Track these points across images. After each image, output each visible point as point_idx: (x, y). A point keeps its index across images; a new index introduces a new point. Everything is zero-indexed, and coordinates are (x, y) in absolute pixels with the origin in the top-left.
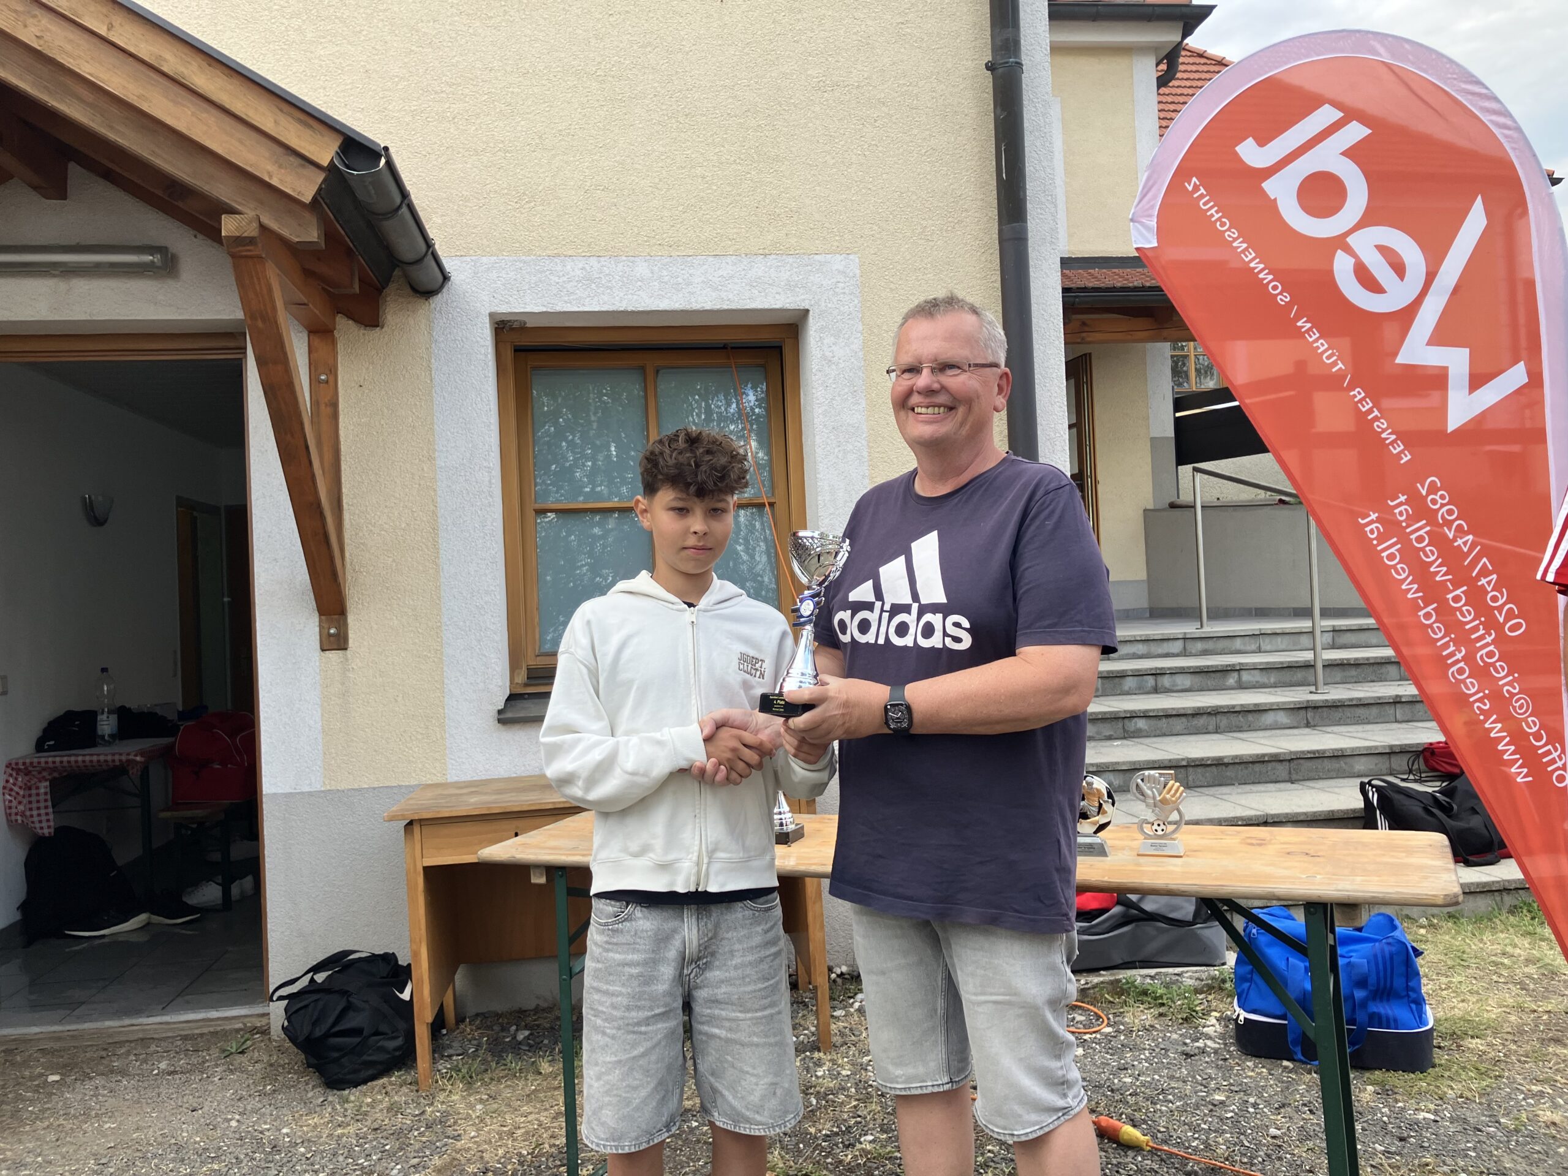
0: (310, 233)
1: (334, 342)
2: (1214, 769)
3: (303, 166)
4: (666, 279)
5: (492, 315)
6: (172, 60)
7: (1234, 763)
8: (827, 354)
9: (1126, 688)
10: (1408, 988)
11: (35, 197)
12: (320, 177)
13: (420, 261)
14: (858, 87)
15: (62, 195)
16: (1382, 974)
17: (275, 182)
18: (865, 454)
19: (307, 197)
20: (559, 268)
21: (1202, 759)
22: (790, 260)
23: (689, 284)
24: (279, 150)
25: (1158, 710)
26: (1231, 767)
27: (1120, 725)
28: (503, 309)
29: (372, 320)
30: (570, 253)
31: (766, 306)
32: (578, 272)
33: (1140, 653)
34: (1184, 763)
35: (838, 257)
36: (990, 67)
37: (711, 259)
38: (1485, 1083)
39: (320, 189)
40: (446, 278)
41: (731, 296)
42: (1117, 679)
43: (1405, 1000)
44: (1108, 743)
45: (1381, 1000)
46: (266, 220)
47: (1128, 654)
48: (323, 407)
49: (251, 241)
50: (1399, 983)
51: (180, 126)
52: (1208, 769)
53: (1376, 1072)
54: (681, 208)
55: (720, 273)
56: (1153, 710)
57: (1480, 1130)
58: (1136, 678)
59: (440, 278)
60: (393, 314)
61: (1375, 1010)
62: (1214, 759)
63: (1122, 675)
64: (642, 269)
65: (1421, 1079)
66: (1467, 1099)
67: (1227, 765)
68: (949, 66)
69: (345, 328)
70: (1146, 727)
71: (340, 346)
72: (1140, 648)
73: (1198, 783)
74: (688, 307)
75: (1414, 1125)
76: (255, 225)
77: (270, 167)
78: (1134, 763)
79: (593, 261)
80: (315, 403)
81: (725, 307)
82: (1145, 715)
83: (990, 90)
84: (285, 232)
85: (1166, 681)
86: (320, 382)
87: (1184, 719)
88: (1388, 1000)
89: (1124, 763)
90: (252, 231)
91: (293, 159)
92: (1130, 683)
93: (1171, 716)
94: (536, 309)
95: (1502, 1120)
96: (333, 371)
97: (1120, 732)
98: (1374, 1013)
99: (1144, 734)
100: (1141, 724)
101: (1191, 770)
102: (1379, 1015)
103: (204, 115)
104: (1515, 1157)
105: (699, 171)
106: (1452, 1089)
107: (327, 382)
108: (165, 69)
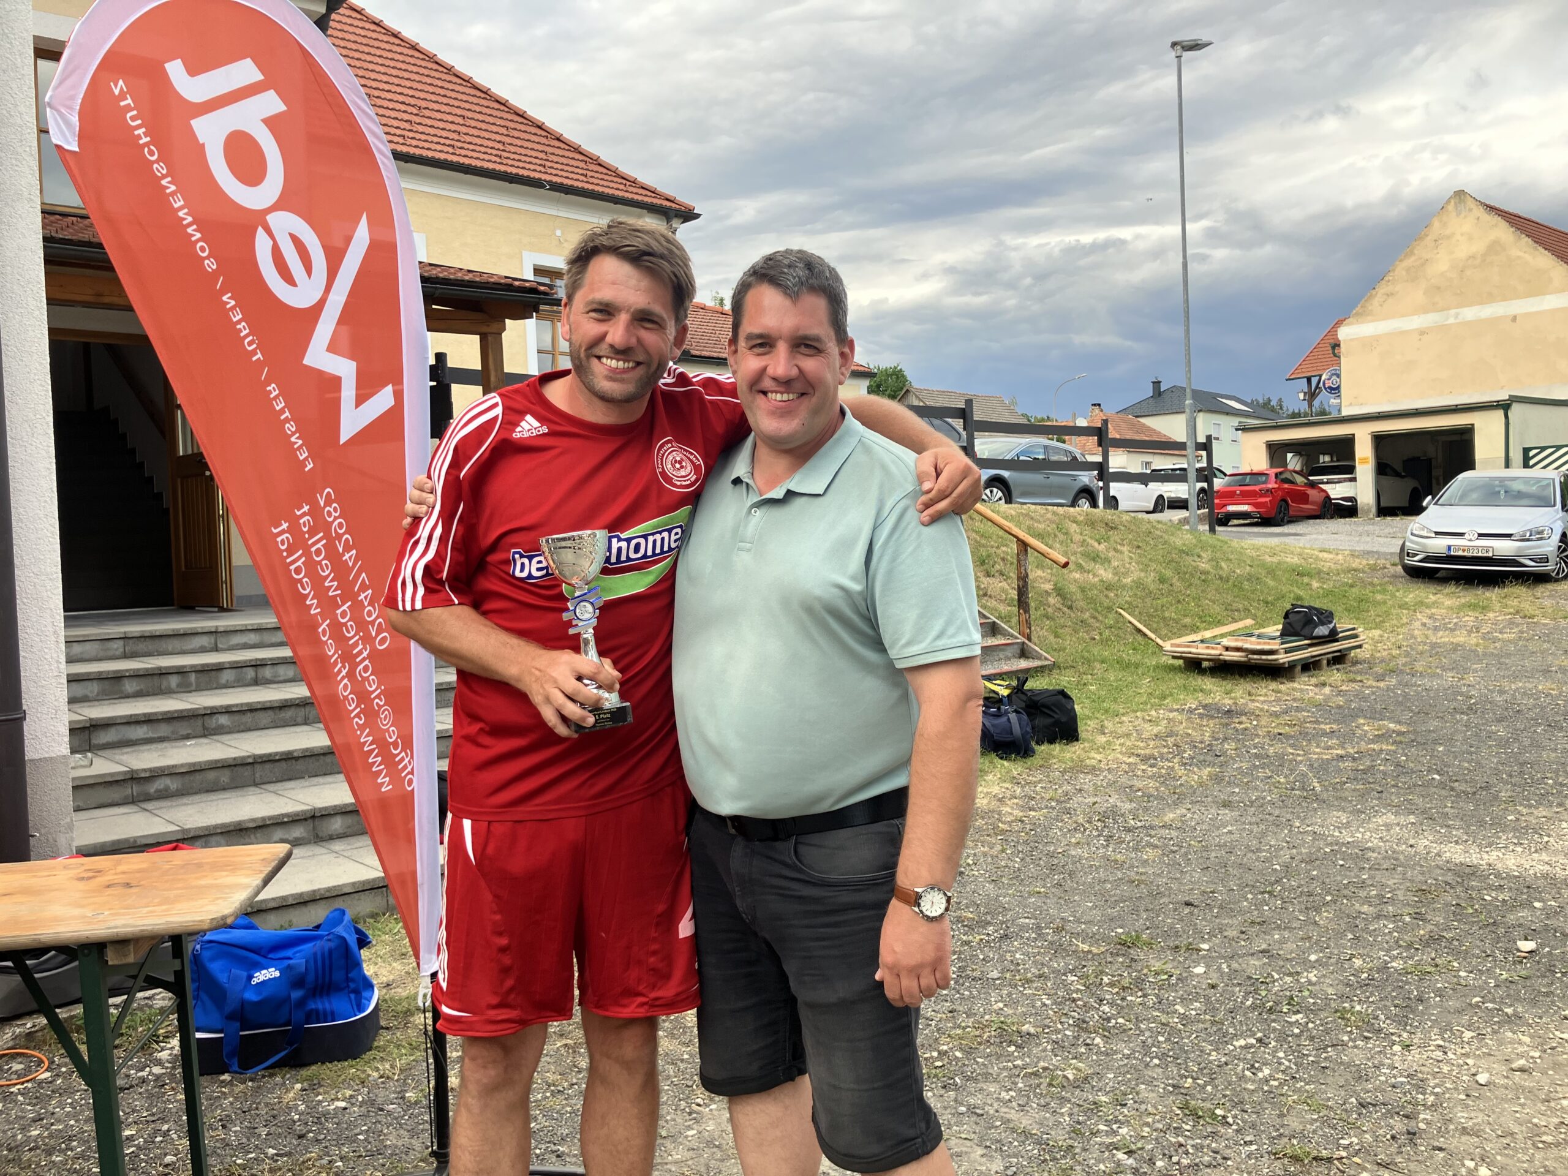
2: (283, 764)
7: (305, 757)
9: (223, 681)
10: (348, 980)
16: (320, 972)
21: (270, 755)
25: (242, 705)
26: (301, 761)
27: (199, 722)
33: (251, 642)
34: (250, 760)
38: (412, 1058)
42: (213, 673)
43: (346, 991)
44: (181, 743)
45: (321, 996)
47: (237, 645)
50: (338, 976)
52: (278, 764)
53: (313, 1067)
56: (237, 705)
57: (382, 1110)
58: (234, 671)
61: (313, 1007)
62: (282, 753)
63: (218, 668)
65: (352, 1066)
66: (388, 1078)
67: (297, 759)
70: (229, 723)
72: (252, 638)
73: (265, 780)
75: (321, 1118)
78: (194, 764)
82: (228, 711)
85: (267, 672)
87: (270, 713)
88: (328, 994)
89: (182, 765)
92: (227, 676)
93: (256, 710)
95: (407, 1095)
97: (200, 730)
98: (312, 1010)
99: (227, 730)
100: (223, 720)
101: (257, 767)
102: (317, 1011)
104: (402, 1132)
106: (377, 1069)
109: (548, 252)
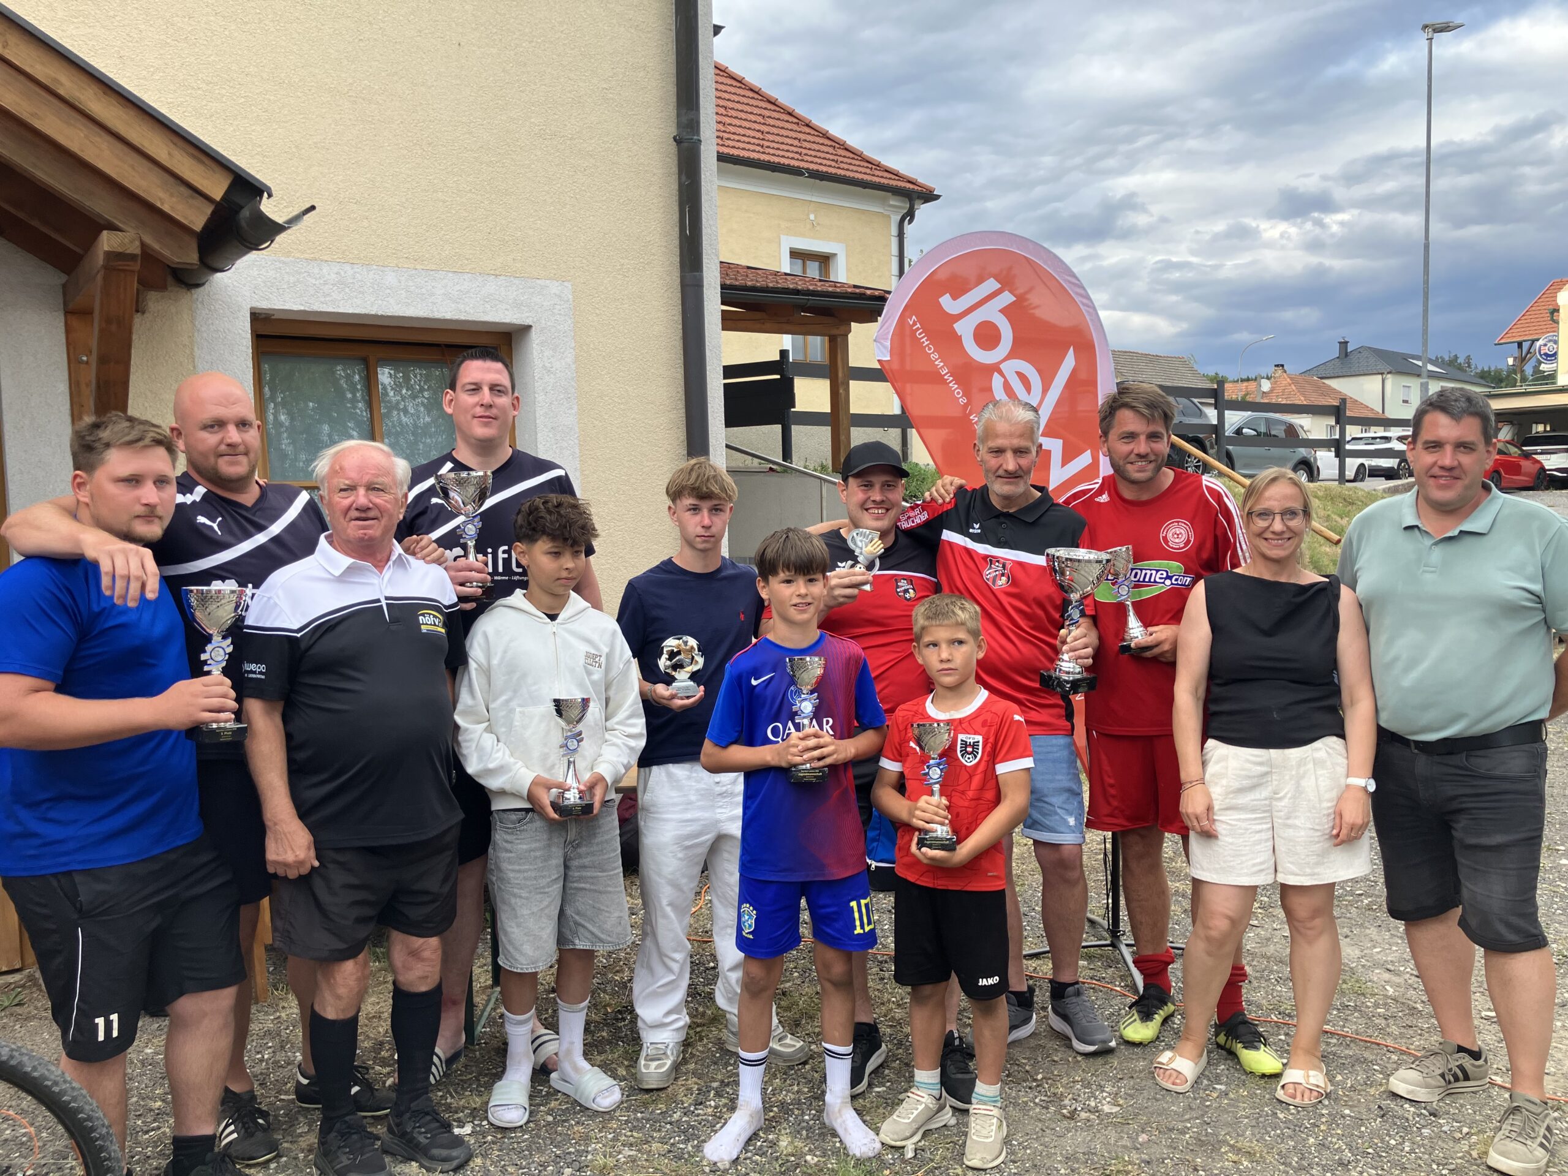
0: (189, 257)
3: (193, 198)
4: (412, 289)
5: (252, 309)
6: (68, 84)
8: (547, 365)
12: (211, 210)
14: (571, 139)
17: (166, 208)
19: (197, 225)
20: (316, 271)
22: (517, 281)
23: (432, 294)
24: (170, 180)
28: (264, 305)
30: (325, 258)
31: (497, 320)
32: (333, 276)
35: (557, 284)
36: (676, 140)
37: (450, 275)
39: (207, 218)
48: (83, 387)
49: (132, 257)
51: (73, 146)
54: (424, 227)
55: (458, 287)
64: (390, 278)
74: (431, 316)
76: (137, 243)
77: (161, 194)
79: (347, 267)
80: (76, 383)
81: (463, 318)
83: (676, 157)
84: (166, 253)
90: (135, 249)
91: (183, 189)
94: (293, 307)
103: (98, 139)
107: (87, 363)
108: (61, 92)
109: (802, 235)
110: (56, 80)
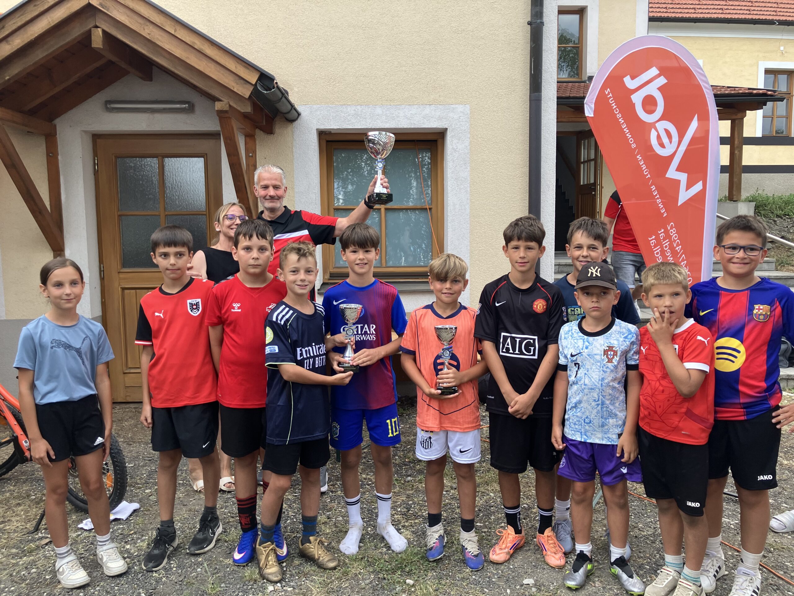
0: (248, 109)
1: (255, 141)
3: (245, 84)
4: (388, 115)
5: (317, 129)
6: (198, 43)
8: (454, 147)
11: (140, 80)
12: (251, 88)
13: (289, 112)
14: (472, 31)
15: (151, 79)
17: (235, 90)
18: (469, 190)
19: (247, 96)
20: (345, 110)
22: (441, 107)
23: (398, 117)
24: (237, 78)
28: (322, 127)
29: (269, 131)
30: (349, 104)
31: (430, 127)
32: (353, 112)
35: (461, 106)
36: (529, 23)
37: (407, 106)
39: (252, 92)
40: (299, 114)
41: (415, 122)
46: (232, 104)
48: (250, 167)
49: (226, 112)
51: (201, 68)
54: (395, 85)
55: (411, 112)
59: (297, 115)
60: (277, 129)
64: (379, 111)
68: (513, 21)
69: (259, 134)
71: (257, 142)
74: (397, 127)
76: (228, 106)
77: (234, 85)
79: (359, 107)
80: (248, 165)
81: (413, 127)
83: (529, 32)
84: (239, 108)
86: (250, 156)
90: (226, 108)
91: (242, 81)
94: (335, 127)
96: (254, 152)
103: (210, 64)
105: (404, 68)
107: (252, 156)
108: (196, 47)
109: (775, 60)
110: (194, 43)
